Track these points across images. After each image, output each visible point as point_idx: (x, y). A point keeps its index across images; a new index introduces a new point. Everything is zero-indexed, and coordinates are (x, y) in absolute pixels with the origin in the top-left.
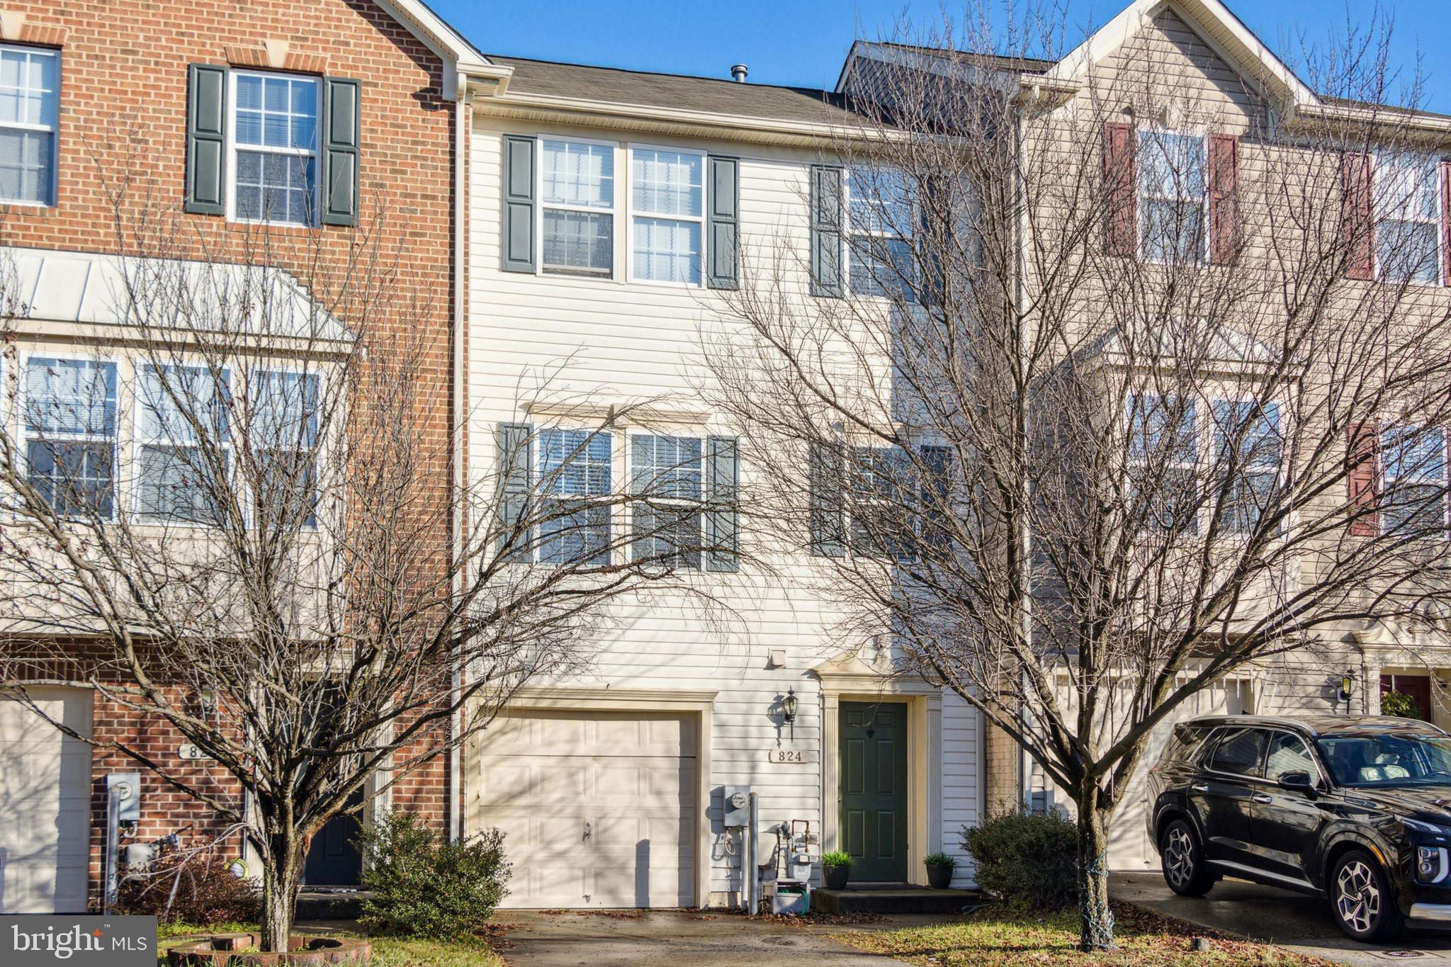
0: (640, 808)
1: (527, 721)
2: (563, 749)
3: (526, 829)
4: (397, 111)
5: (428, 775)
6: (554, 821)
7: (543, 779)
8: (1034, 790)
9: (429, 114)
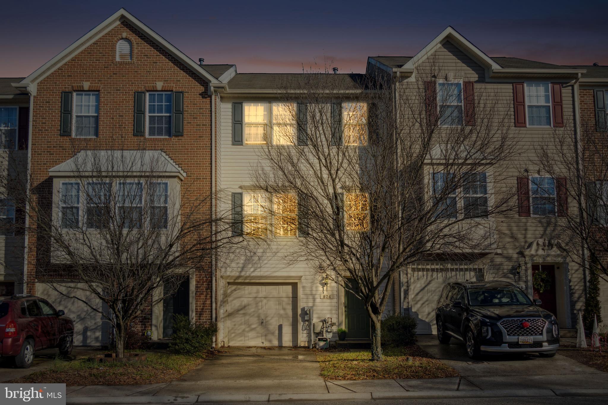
0: (279, 314)
1: (243, 286)
2: (254, 295)
3: (243, 321)
4: (195, 100)
5: (206, 304)
6: (251, 318)
7: (248, 305)
8: (404, 307)
9: (204, 100)
